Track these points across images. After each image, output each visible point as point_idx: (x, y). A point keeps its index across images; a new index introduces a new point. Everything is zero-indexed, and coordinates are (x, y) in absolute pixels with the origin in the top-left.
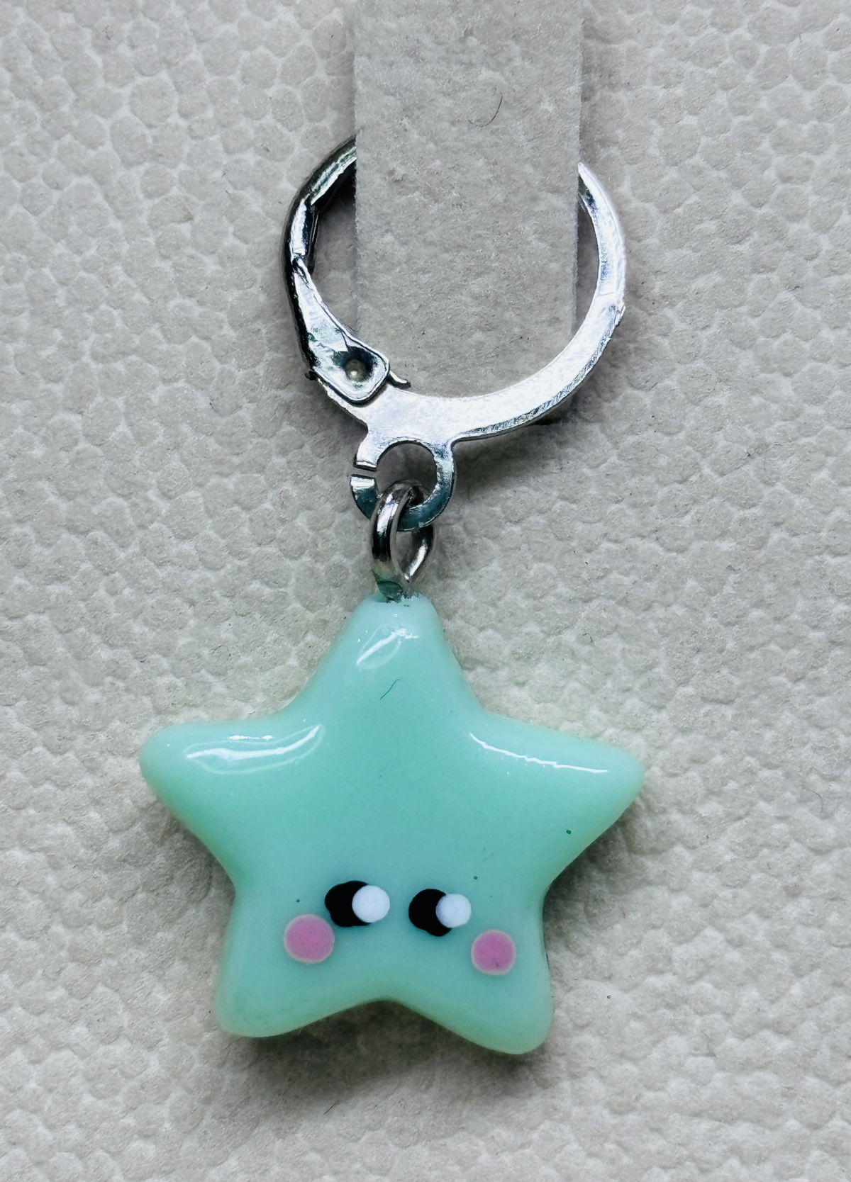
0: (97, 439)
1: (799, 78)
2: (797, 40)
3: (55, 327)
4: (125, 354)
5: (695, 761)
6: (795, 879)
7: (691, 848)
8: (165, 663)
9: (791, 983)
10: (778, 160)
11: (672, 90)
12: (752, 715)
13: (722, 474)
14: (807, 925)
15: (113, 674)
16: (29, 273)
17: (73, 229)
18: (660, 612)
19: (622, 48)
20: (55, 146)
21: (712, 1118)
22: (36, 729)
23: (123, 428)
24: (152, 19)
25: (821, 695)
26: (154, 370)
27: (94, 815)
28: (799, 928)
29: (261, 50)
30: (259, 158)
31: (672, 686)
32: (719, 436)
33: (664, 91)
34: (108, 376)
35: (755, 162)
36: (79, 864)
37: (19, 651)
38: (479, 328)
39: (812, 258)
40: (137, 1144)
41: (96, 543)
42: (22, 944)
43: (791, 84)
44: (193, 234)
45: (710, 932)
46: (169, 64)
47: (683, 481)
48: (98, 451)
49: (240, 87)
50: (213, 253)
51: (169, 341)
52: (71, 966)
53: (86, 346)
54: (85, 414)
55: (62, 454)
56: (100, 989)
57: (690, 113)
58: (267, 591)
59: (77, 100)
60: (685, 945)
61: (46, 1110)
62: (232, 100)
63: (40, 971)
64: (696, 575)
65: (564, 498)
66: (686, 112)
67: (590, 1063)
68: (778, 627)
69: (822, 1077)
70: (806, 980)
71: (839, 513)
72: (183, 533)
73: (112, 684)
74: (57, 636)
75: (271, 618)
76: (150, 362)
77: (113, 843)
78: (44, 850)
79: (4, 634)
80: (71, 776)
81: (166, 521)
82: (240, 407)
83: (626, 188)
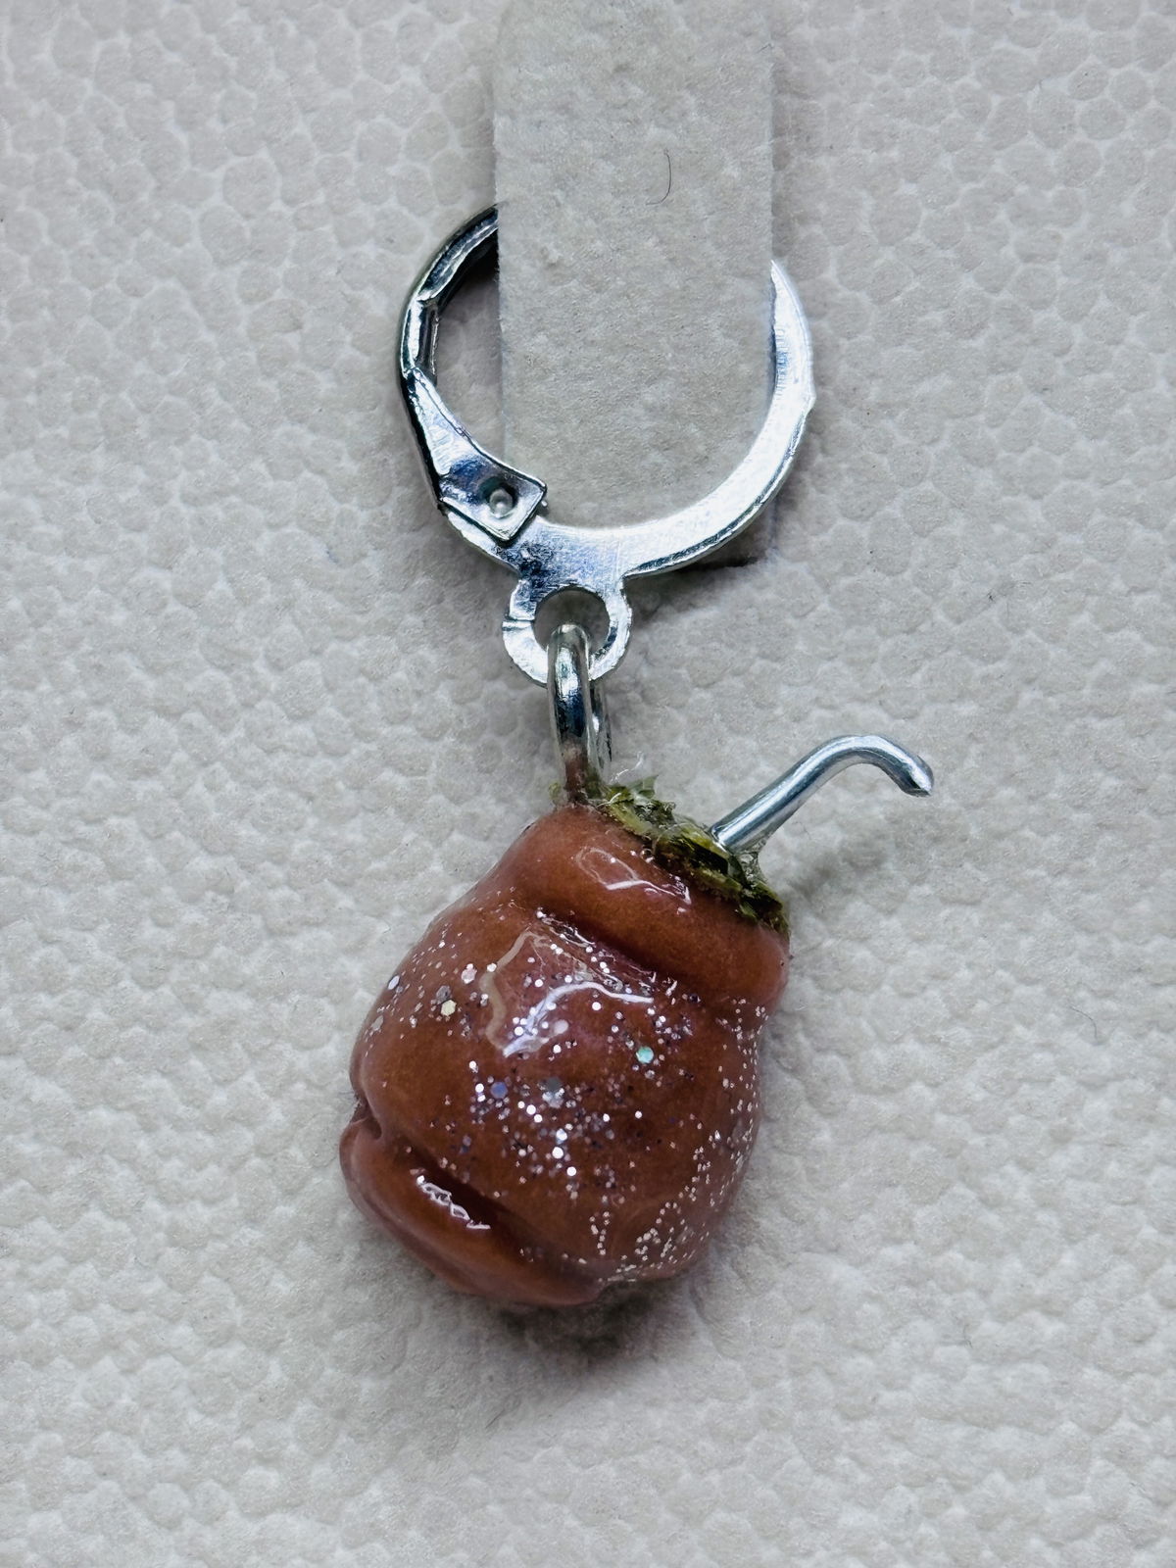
0: (191, 599)
1: (1041, 135)
2: (1037, 88)
3: (136, 464)
4: (220, 494)
5: (937, 976)
6: (1063, 1121)
7: (934, 1085)
8: (279, 874)
9: (1061, 1251)
10: (1016, 234)
11: (885, 154)
12: (1004, 918)
13: (959, 621)
14: (1078, 1178)
15: (216, 888)
16: (103, 399)
17: (156, 343)
19: (823, 104)
20: (133, 244)
21: (968, 1422)
22: (120, 959)
23: (222, 585)
24: (248, 87)
25: (1088, 890)
26: (259, 514)
27: (195, 1063)
28: (1070, 1182)
29: (380, 119)
30: (381, 251)
31: (904, 883)
32: (953, 575)
33: (875, 155)
34: (201, 522)
35: (989, 237)
36: (179, 1125)
37: (99, 862)
38: (654, 446)
39: (1061, 354)
40: (255, 1473)
41: (190, 726)
42: (109, 1226)
43: (1031, 141)
44: (302, 345)
45: (959, 1189)
46: (269, 141)
47: (911, 631)
48: (192, 614)
49: (356, 165)
50: (328, 367)
51: (275, 476)
52: (171, 1251)
54: (175, 569)
55: (147, 619)
56: (207, 1278)
57: (908, 181)
58: (401, 781)
59: (159, 188)
60: (928, 1206)
61: (142, 1431)
62: (347, 182)
63: (132, 1259)
65: (763, 656)
66: (902, 179)
67: (814, 1357)
68: (1034, 809)
69: (1103, 1368)
70: (1080, 1246)
71: (1104, 666)
72: (297, 712)
73: (214, 900)
74: (145, 843)
75: (407, 813)
76: (252, 503)
77: (220, 1098)
78: (133, 1107)
79: (80, 842)
80: (165, 1015)
81: (276, 697)
82: (364, 556)
83: (830, 274)
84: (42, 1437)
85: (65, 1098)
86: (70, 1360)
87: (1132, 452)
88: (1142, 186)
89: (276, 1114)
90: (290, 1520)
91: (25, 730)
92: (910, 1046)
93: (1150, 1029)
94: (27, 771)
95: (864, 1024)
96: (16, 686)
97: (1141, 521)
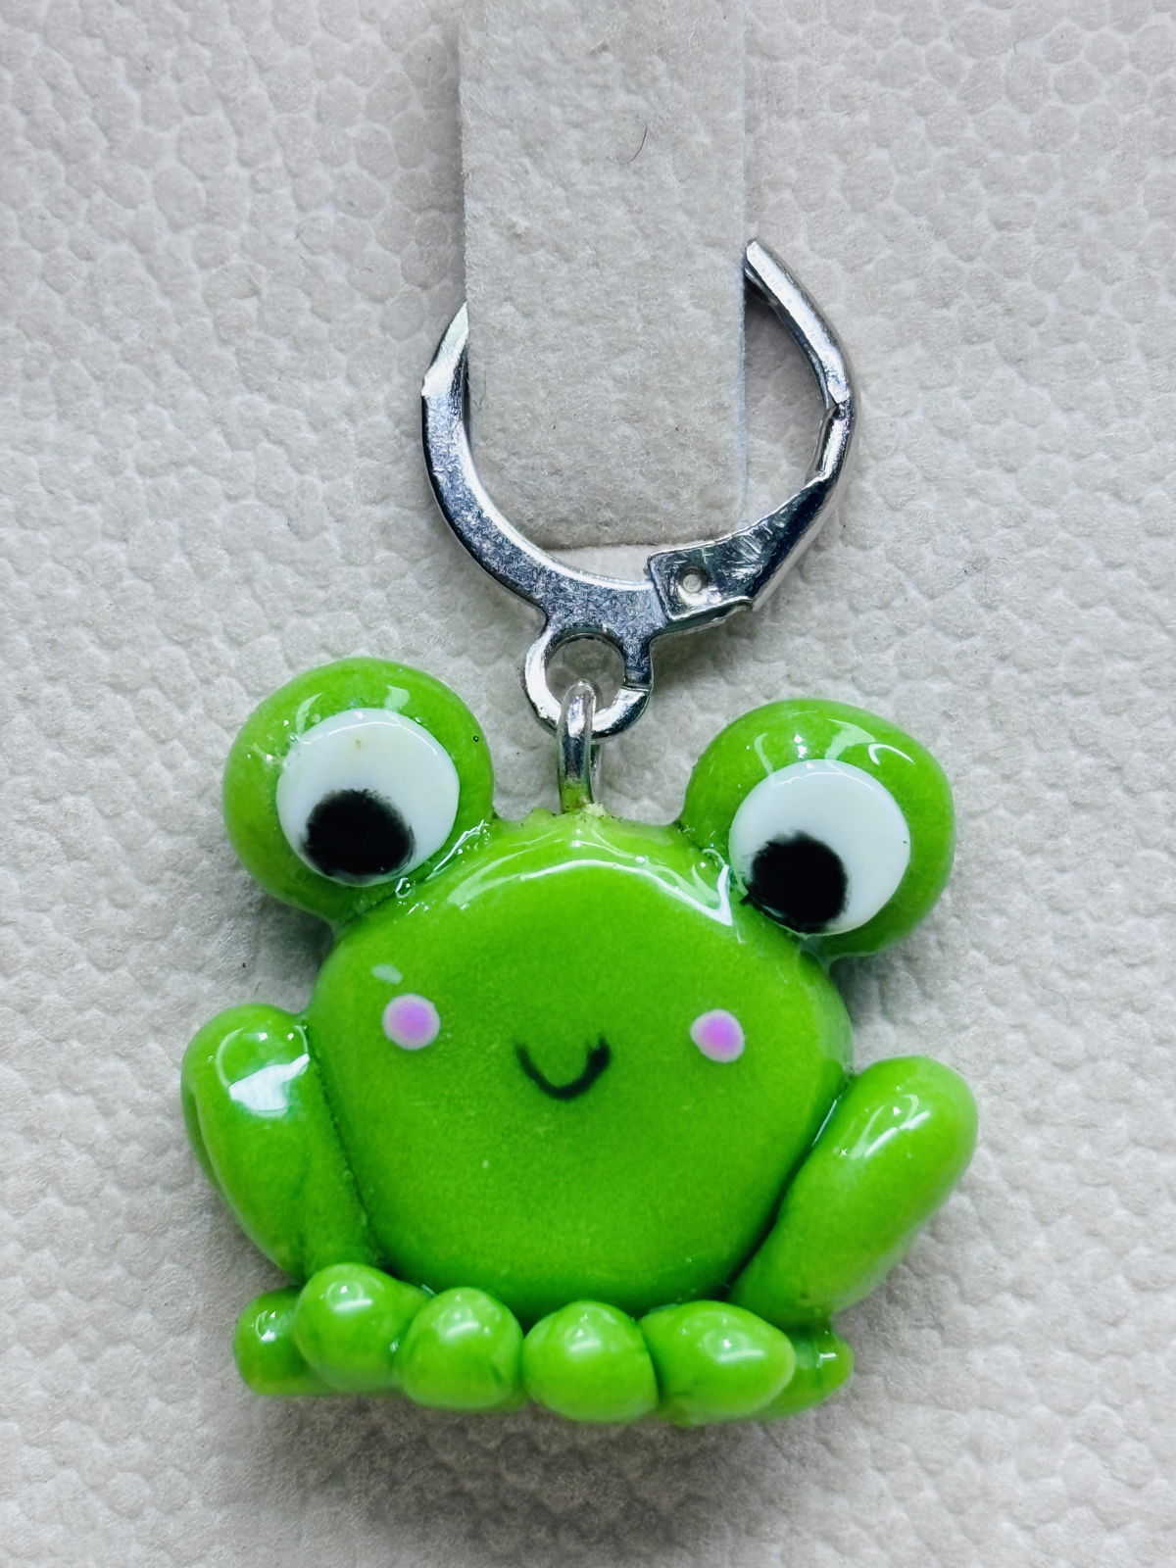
1: (1013, 98)
2: (1011, 51)
3: (90, 433)
4: (178, 465)
6: (1036, 1103)
9: (1034, 1233)
10: (991, 202)
13: (931, 597)
15: (175, 868)
16: (54, 366)
17: (109, 309)
19: (792, 66)
20: (83, 206)
21: (939, 1406)
22: (77, 940)
23: (179, 559)
24: (203, 44)
26: (216, 486)
27: (154, 1046)
29: (339, 78)
30: (341, 215)
32: (926, 550)
33: (847, 119)
34: (158, 494)
35: (963, 204)
36: (137, 1108)
38: (623, 418)
39: (1035, 324)
41: (148, 703)
42: (66, 1210)
44: (260, 311)
47: (884, 606)
48: (149, 588)
49: (314, 126)
50: (286, 335)
52: (130, 1237)
54: (131, 541)
57: (880, 146)
59: (111, 148)
62: (305, 143)
66: (875, 144)
72: (258, 689)
73: (173, 880)
74: (101, 822)
76: (210, 474)
78: (92, 1092)
79: (34, 821)
80: (124, 997)
81: (235, 673)
82: (325, 528)
85: (21, 1083)
86: (28, 1348)
87: (1105, 425)
88: (1118, 152)
93: (1125, 1010)
97: (1117, 495)
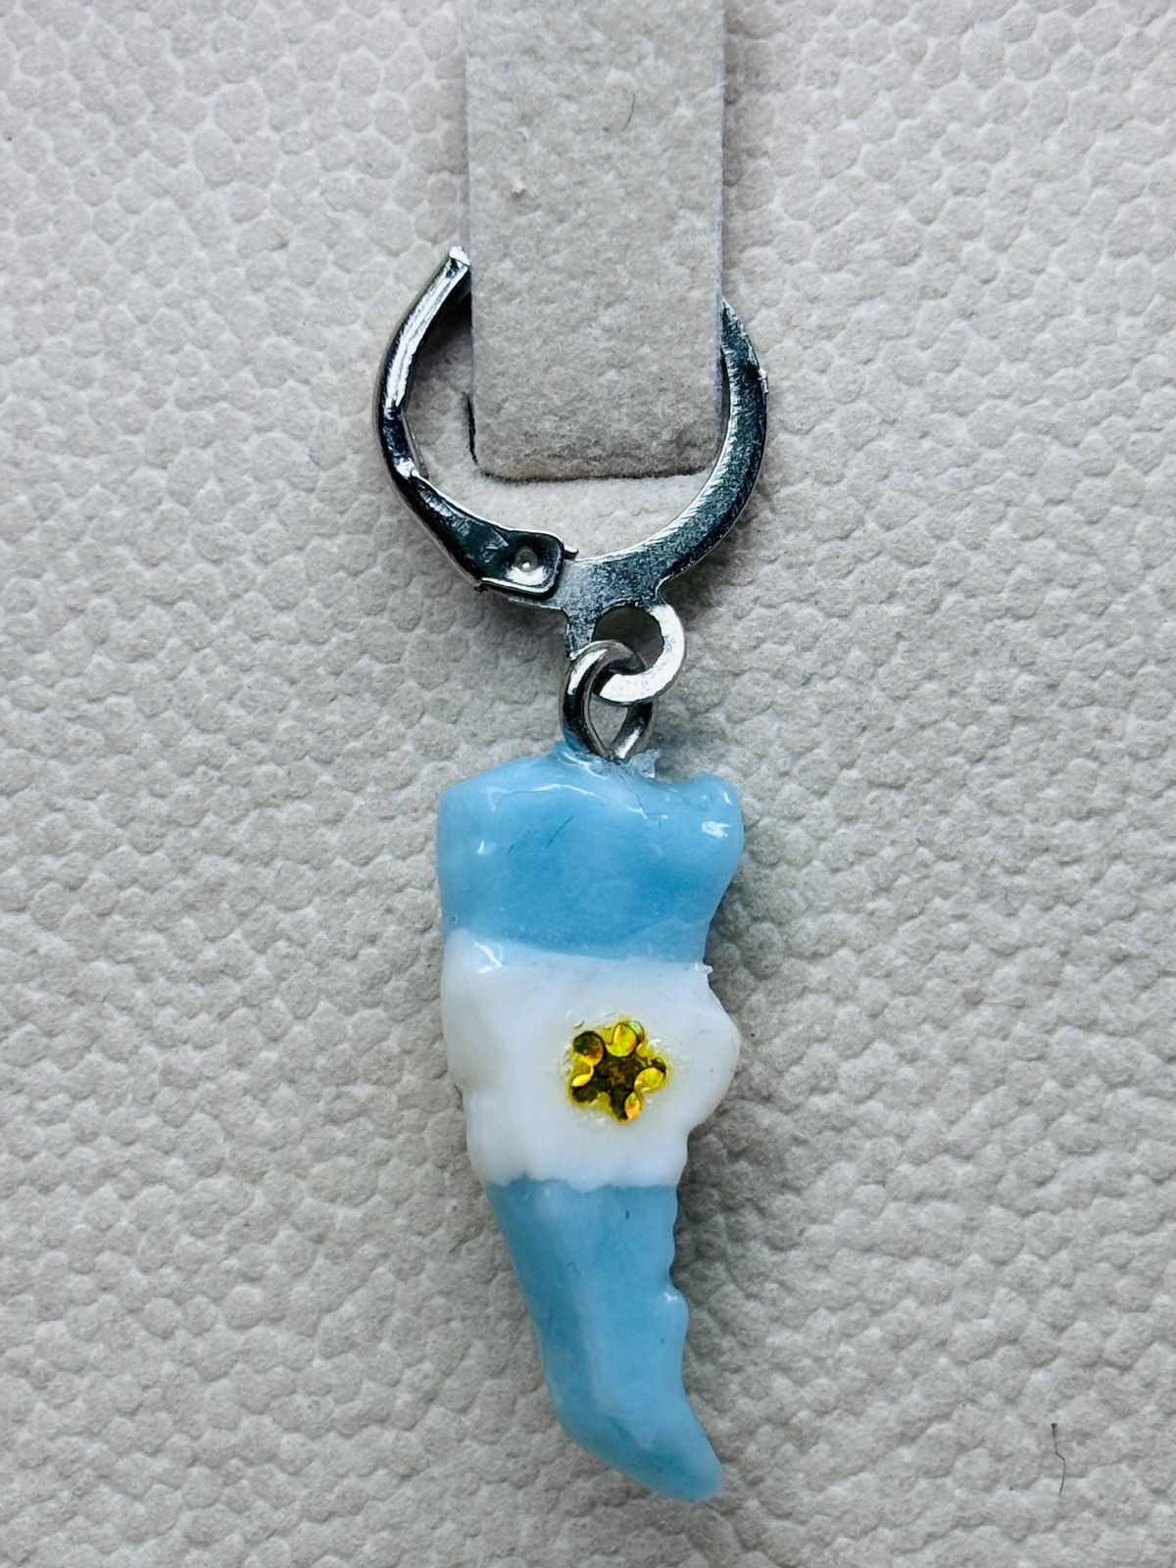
1: (973, 77)
3: (133, 371)
4: (214, 401)
5: (864, 853)
6: (975, 984)
7: (859, 952)
8: (264, 750)
9: (972, 1101)
10: (950, 169)
12: (925, 801)
13: (889, 529)
14: (988, 1037)
15: (205, 762)
16: (104, 310)
17: (153, 259)
18: (819, 686)
19: (771, 44)
20: (132, 164)
22: (121, 826)
24: (239, 18)
25: (1003, 776)
26: (247, 419)
27: (188, 922)
29: (361, 51)
30: (361, 175)
31: (834, 768)
33: (818, 92)
34: (193, 426)
35: (923, 172)
36: (171, 977)
38: (611, 365)
39: (987, 282)
40: (241, 1289)
41: (184, 614)
42: (110, 1066)
43: (963, 80)
44: (288, 264)
45: (880, 1045)
46: (258, 70)
47: (845, 537)
48: (186, 512)
49: (339, 94)
50: (311, 284)
51: (264, 385)
52: (166, 1090)
53: (169, 392)
54: (169, 469)
55: (143, 516)
56: (198, 1116)
57: (849, 117)
58: (377, 668)
59: (156, 112)
60: (852, 1060)
62: (330, 110)
64: (863, 645)
66: (844, 116)
67: (748, 1195)
68: (954, 701)
69: (1008, 1207)
70: (989, 1098)
71: (1021, 571)
73: (205, 774)
74: (141, 719)
75: (383, 698)
76: (242, 409)
77: (210, 953)
79: (81, 718)
80: (160, 877)
81: (263, 589)
82: (343, 459)
83: (775, 206)
84: (50, 1255)
85: (69, 951)
86: (74, 1187)
87: (1049, 375)
88: (1064, 125)
89: (261, 968)
90: (272, 1332)
91: (32, 615)
92: (839, 916)
94: (32, 651)
95: (795, 894)
96: (25, 575)
